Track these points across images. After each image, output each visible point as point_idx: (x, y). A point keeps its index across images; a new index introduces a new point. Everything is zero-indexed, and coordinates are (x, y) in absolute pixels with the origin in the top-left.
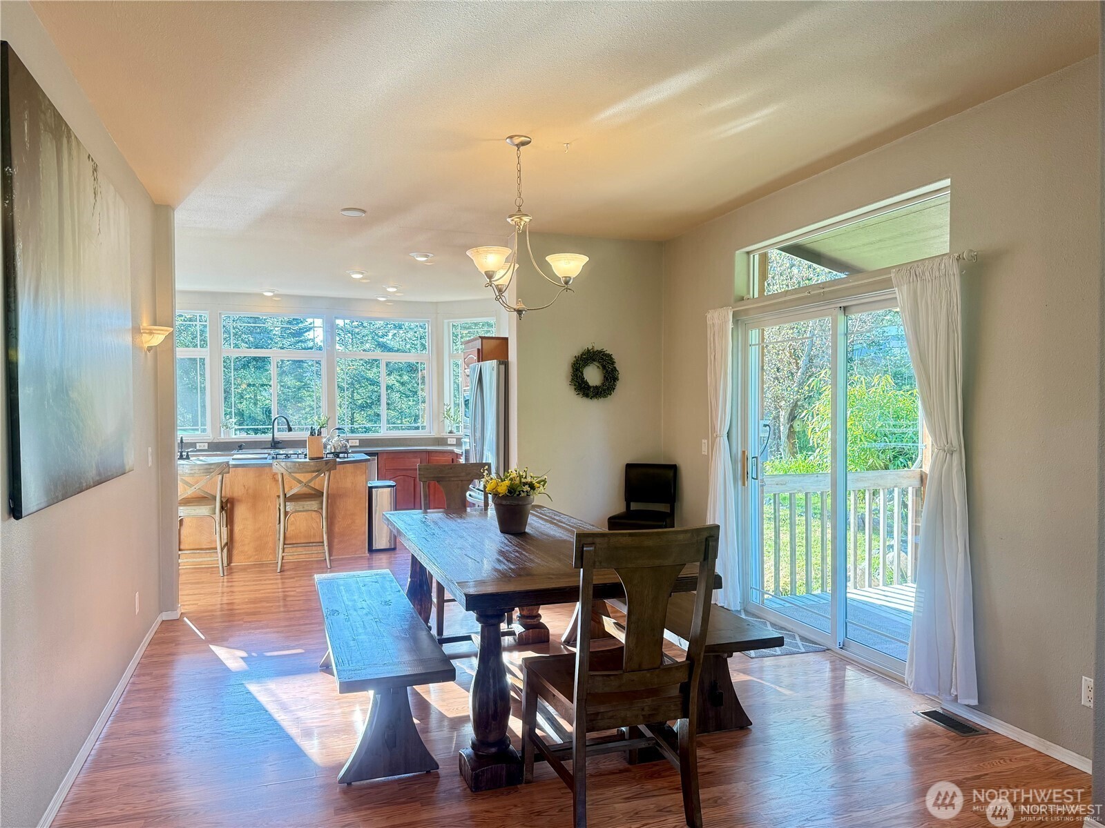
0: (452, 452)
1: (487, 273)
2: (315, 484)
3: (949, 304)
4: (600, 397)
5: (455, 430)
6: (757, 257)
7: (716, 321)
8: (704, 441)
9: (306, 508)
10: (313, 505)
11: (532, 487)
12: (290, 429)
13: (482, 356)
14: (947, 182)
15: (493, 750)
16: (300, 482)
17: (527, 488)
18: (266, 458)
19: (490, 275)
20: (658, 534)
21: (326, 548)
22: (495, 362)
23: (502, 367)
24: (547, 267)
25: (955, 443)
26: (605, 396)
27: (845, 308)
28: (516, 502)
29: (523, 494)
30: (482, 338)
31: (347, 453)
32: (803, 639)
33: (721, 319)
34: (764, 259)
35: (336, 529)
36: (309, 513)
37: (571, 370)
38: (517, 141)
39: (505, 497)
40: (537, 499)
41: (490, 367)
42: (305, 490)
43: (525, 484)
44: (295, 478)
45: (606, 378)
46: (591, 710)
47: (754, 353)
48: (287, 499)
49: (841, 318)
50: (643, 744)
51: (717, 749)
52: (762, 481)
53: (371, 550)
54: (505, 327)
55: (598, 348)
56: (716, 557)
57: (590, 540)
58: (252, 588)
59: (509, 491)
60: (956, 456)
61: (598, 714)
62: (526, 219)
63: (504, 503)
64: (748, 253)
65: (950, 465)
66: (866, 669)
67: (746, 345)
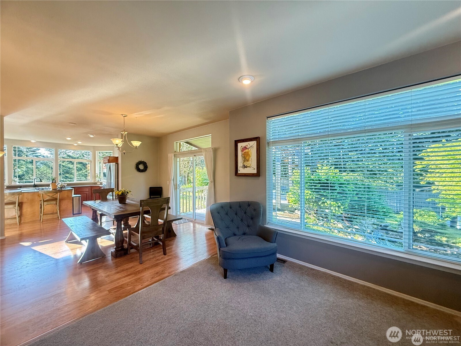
0: (99, 186)
1: (116, 144)
2: (55, 196)
3: (211, 156)
4: (143, 172)
5: (99, 180)
6: (178, 143)
7: (170, 156)
8: (168, 181)
9: (51, 203)
10: (54, 202)
11: (128, 192)
12: (41, 181)
13: (109, 161)
14: (211, 135)
15: (120, 248)
16: (49, 196)
17: (126, 193)
18: (35, 190)
19: (117, 145)
20: (157, 199)
21: (59, 214)
22: (114, 163)
23: (117, 165)
24: (131, 144)
25: (212, 180)
26: (144, 172)
27: (195, 155)
28: (123, 196)
29: (125, 194)
30: (109, 157)
31: (65, 187)
32: (187, 220)
33: (171, 156)
34: (180, 144)
35: (62, 209)
36: (52, 205)
37: (136, 166)
38: (124, 115)
39: (121, 195)
40: (129, 196)
41: (113, 165)
42: (51, 198)
43: (125, 192)
44: (47, 195)
45: (144, 168)
46: (143, 235)
47: (178, 163)
48: (44, 201)
49: (194, 157)
50: (154, 242)
51: (170, 241)
52: (180, 189)
53: (73, 214)
54: (117, 154)
55: (142, 161)
56: (169, 203)
57: (143, 201)
58: (32, 227)
59: (122, 194)
60: (212, 183)
61: (144, 236)
62: (126, 133)
63: (120, 196)
64: (177, 142)
65: (211, 185)
66: (199, 223)
67: (177, 161)
